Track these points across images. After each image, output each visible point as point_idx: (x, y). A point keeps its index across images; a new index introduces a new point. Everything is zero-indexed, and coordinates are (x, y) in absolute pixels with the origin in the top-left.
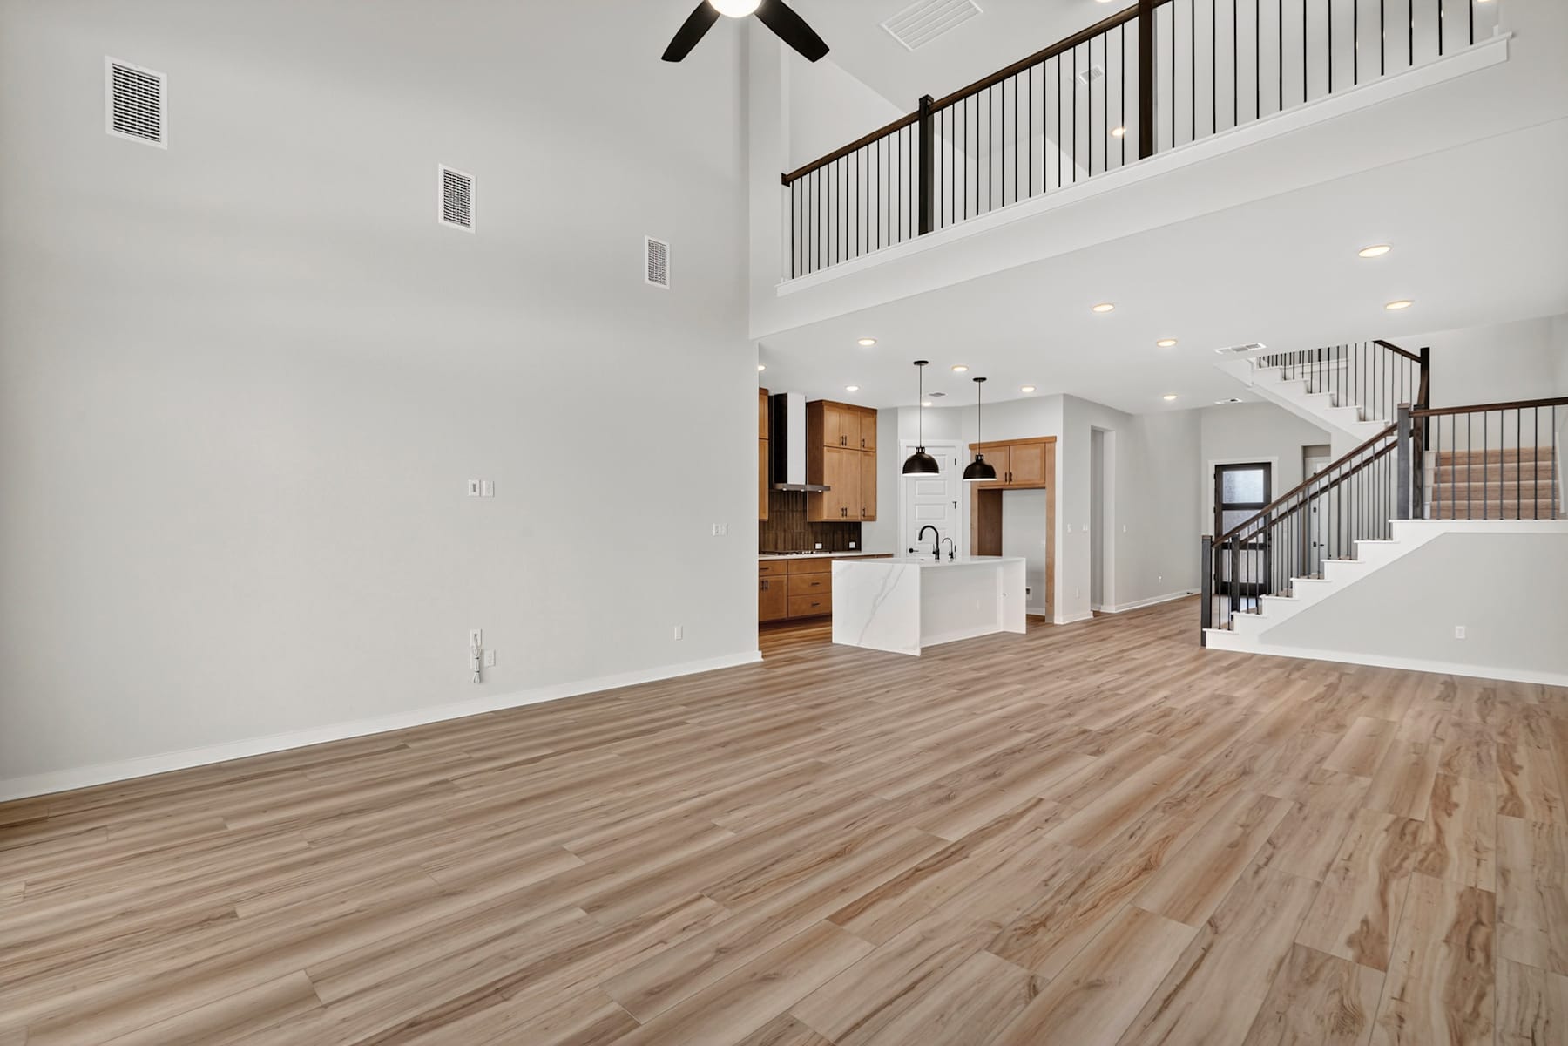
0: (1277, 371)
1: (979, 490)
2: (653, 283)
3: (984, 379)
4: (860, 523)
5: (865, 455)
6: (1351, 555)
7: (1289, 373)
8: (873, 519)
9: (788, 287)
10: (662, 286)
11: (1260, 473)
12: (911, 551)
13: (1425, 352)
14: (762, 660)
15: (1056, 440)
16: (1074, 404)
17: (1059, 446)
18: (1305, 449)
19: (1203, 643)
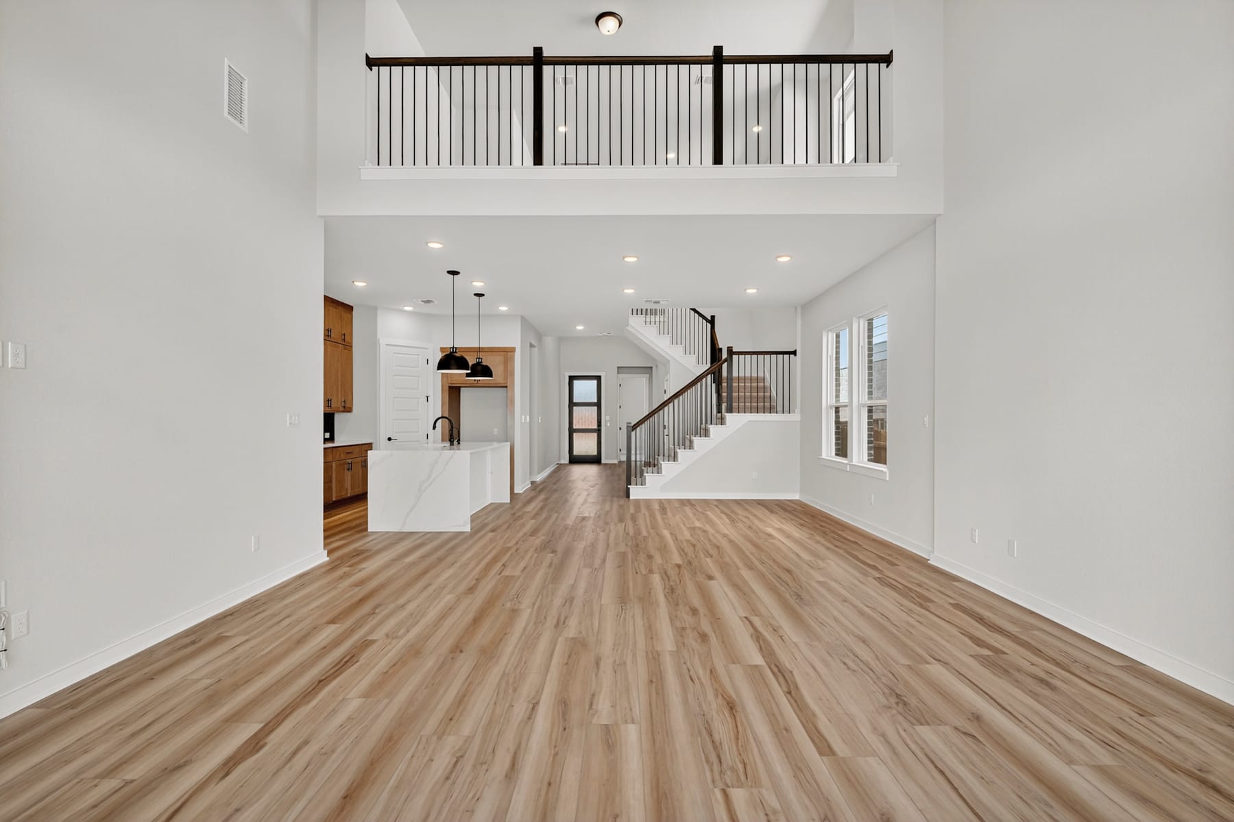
0: (641, 318)
1: (450, 387)
2: (230, 118)
3: (483, 295)
4: (333, 414)
5: (345, 349)
6: (706, 433)
7: (648, 320)
8: (347, 409)
9: (371, 172)
10: (239, 125)
11: (595, 382)
12: (390, 439)
13: (713, 317)
14: (328, 559)
15: (515, 351)
16: (526, 324)
17: (518, 356)
18: (618, 367)
19: (628, 496)
